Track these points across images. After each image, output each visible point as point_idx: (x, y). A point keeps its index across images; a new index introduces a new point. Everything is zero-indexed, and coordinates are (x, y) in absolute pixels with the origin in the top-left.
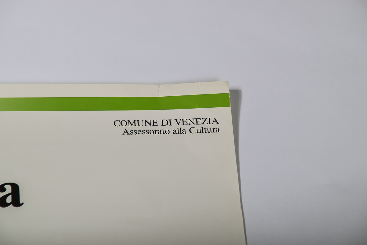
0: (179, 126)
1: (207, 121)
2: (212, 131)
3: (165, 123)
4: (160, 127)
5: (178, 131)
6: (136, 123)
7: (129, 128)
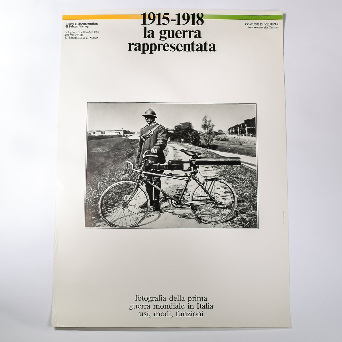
0: (266, 26)
1: (275, 24)
2: (276, 28)
3: (261, 24)
4: (260, 26)
5: (266, 28)
6: (252, 24)
7: (250, 26)
